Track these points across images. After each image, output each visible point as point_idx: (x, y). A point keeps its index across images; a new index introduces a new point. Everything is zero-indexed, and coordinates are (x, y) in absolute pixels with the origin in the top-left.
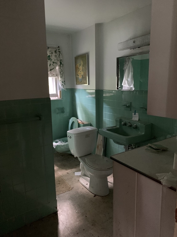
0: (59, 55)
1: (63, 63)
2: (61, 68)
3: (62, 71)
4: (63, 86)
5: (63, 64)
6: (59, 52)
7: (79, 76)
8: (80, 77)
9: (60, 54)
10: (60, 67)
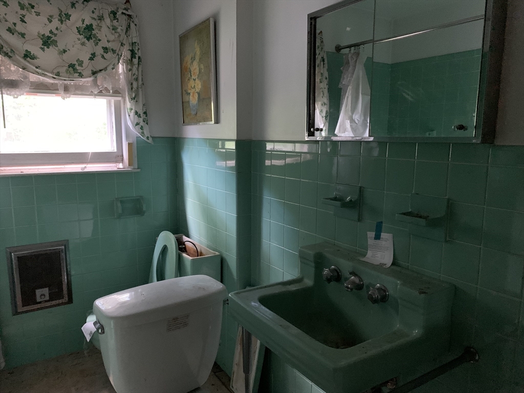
0: (129, 26)
1: (139, 54)
2: (135, 69)
3: (137, 79)
4: (139, 126)
5: (139, 58)
6: (125, 17)
7: (191, 97)
8: (193, 100)
9: (132, 25)
10: (129, 67)
